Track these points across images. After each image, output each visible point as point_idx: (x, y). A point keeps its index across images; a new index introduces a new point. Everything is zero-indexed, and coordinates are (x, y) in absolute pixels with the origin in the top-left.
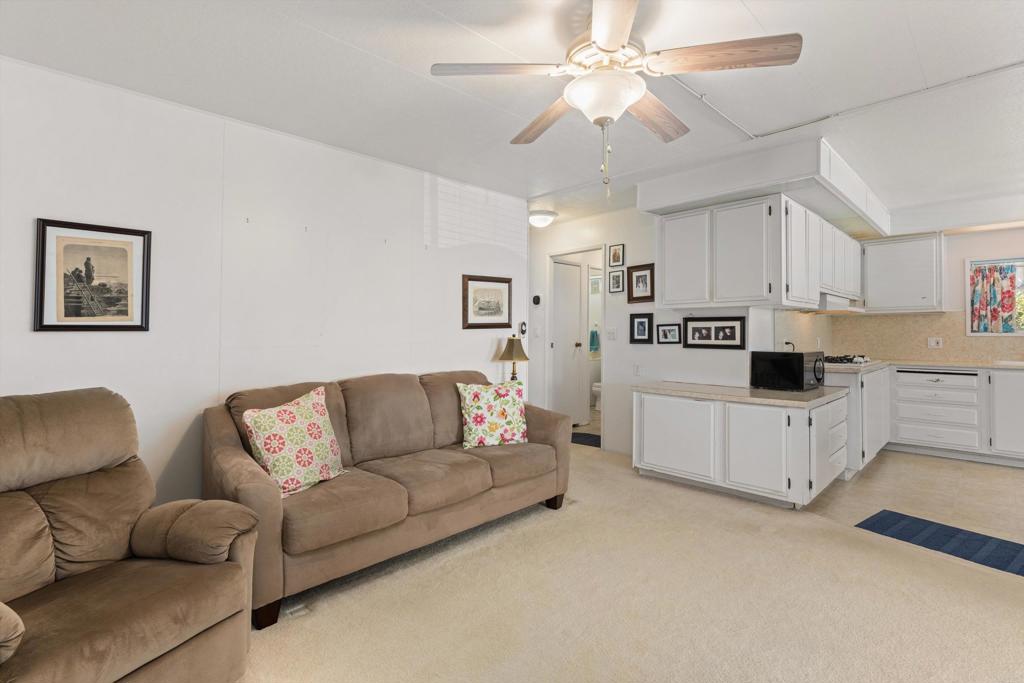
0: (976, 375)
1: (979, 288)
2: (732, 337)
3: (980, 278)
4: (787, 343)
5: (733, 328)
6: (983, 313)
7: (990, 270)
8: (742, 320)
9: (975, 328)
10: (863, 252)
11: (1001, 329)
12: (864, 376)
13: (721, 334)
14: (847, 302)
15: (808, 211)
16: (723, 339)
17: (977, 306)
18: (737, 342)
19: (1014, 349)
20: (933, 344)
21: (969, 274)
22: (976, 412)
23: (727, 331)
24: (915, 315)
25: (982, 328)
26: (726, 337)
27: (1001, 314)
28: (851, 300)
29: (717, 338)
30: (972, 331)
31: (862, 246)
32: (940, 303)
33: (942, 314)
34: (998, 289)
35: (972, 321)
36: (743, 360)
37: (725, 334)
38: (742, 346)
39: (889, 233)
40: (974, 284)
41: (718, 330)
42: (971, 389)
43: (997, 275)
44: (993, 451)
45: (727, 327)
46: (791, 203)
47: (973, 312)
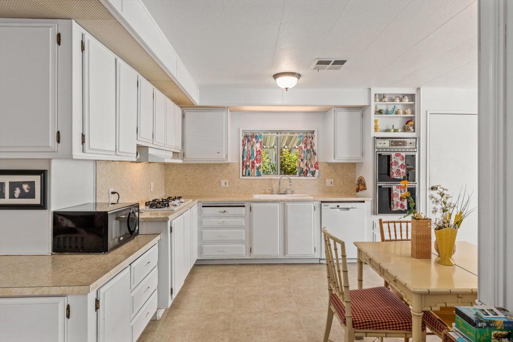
0: (244, 206)
1: (246, 147)
2: (31, 195)
3: (246, 141)
4: (113, 193)
5: (32, 184)
6: (248, 164)
7: (251, 136)
8: (43, 174)
9: (244, 174)
10: (183, 116)
11: (256, 174)
12: (173, 222)
13: (18, 192)
14: (171, 154)
15: (119, 60)
16: (19, 197)
17: (245, 159)
18: (37, 200)
19: (261, 187)
20: (223, 184)
21: (242, 138)
22: (244, 231)
23: (25, 187)
24: (214, 165)
25: (247, 173)
26: (23, 195)
27: (256, 164)
28: (174, 152)
29: (12, 196)
30: (243, 176)
31: (183, 112)
32: (227, 157)
33: (228, 164)
34: (255, 149)
35: (243, 169)
36: (43, 222)
37: (22, 190)
38: (43, 206)
39: (198, 105)
40: (244, 145)
41: (13, 185)
42: (241, 216)
43: (254, 140)
44: (252, 257)
45: (25, 183)
46: (88, 37)
47: (243, 164)
